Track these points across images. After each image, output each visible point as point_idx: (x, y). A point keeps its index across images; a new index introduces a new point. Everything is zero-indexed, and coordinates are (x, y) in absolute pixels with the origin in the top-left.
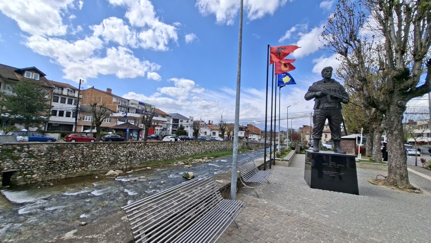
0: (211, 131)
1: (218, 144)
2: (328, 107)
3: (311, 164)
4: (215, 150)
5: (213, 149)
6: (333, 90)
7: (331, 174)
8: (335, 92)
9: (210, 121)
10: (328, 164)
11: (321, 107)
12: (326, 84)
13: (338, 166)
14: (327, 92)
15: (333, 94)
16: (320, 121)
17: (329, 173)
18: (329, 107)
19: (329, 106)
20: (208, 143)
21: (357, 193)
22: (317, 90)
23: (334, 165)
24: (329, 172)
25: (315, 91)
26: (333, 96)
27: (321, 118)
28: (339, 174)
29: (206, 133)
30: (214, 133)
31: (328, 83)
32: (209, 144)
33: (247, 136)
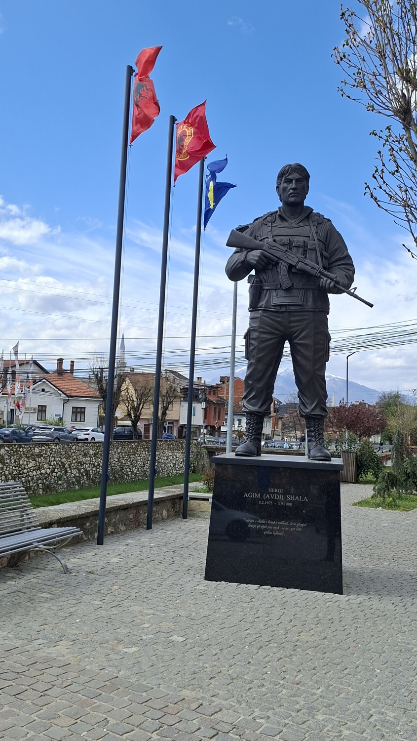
0: (66, 402)
1: (85, 455)
2: (281, 306)
3: (211, 500)
4: (67, 482)
5: (60, 478)
6: (298, 247)
7: (266, 530)
8: (305, 253)
9: (60, 361)
10: (262, 496)
11: (263, 303)
12: (286, 224)
13: (290, 501)
14: (279, 254)
15: (293, 258)
16: (260, 350)
17: (263, 527)
18: (285, 305)
19: (286, 301)
20: (37, 450)
21: (338, 589)
22: (252, 245)
23: (279, 497)
24: (263, 521)
25: (247, 249)
26: (295, 267)
27: (263, 342)
28: (291, 527)
29: (42, 409)
30: (78, 413)
31: (292, 222)
32: (40, 455)
33: (215, 423)
